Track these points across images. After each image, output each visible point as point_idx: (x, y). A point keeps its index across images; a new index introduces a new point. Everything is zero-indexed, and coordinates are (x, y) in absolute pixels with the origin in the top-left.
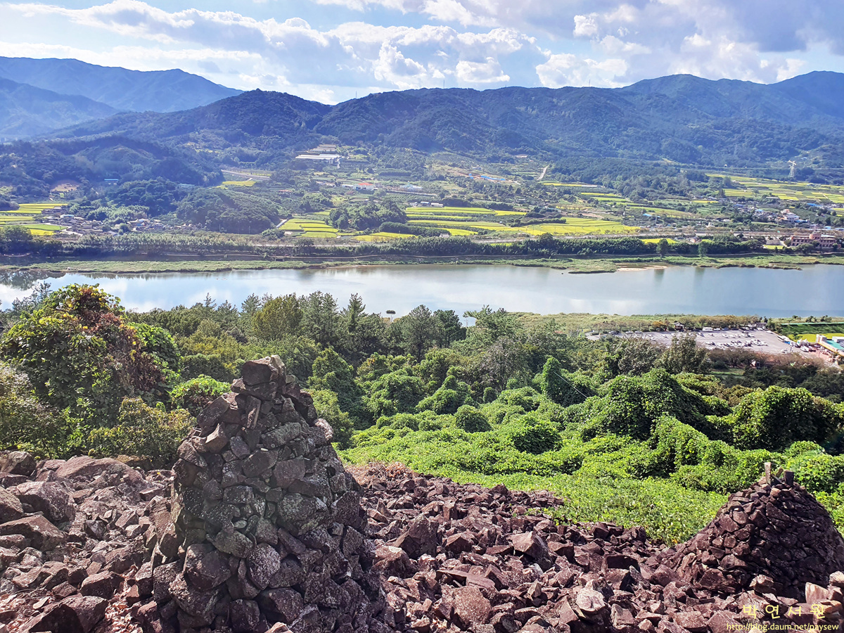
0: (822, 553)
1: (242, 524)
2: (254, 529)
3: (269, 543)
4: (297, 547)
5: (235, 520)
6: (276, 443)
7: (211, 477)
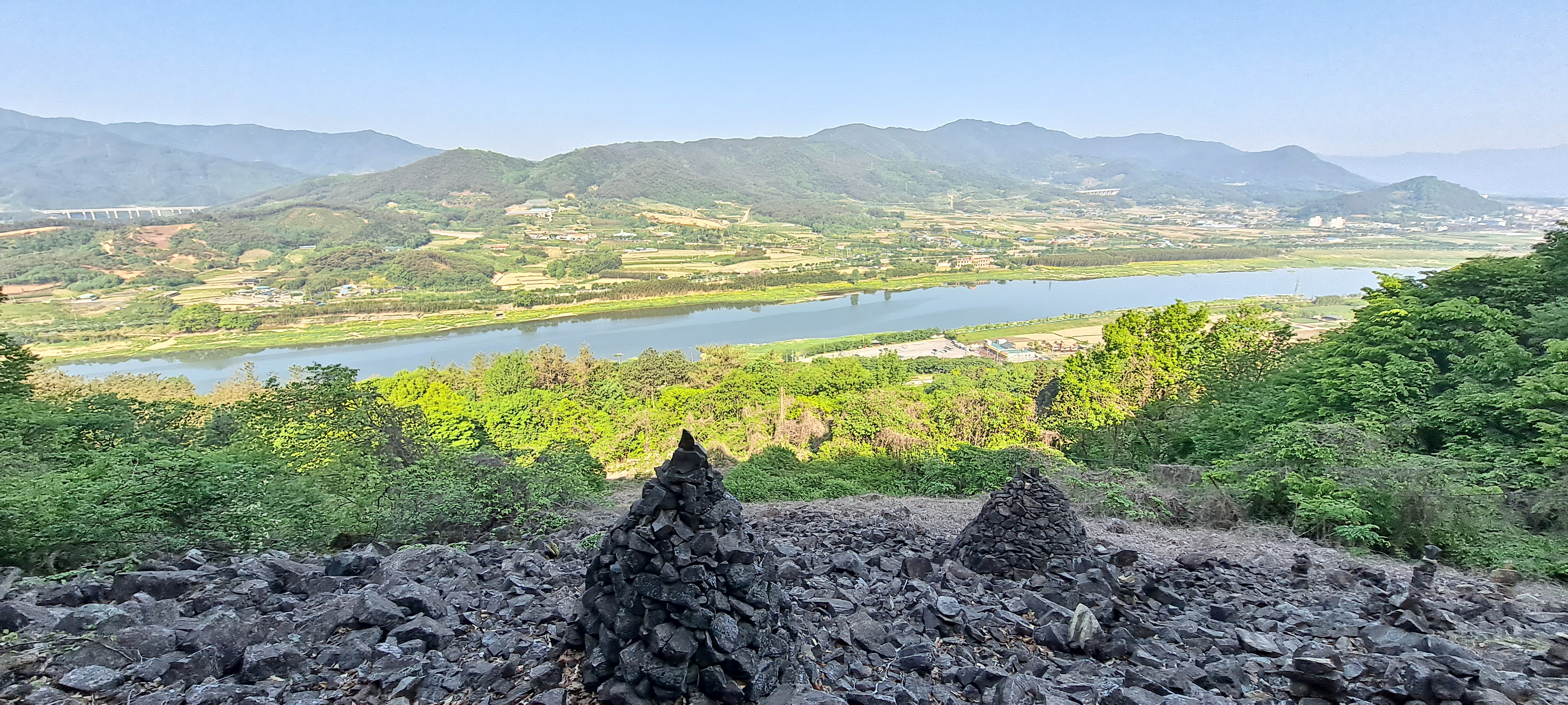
0: (1067, 529)
1: (703, 599)
2: (713, 602)
3: (724, 611)
4: (748, 610)
5: (697, 596)
6: (714, 522)
7: (665, 560)
